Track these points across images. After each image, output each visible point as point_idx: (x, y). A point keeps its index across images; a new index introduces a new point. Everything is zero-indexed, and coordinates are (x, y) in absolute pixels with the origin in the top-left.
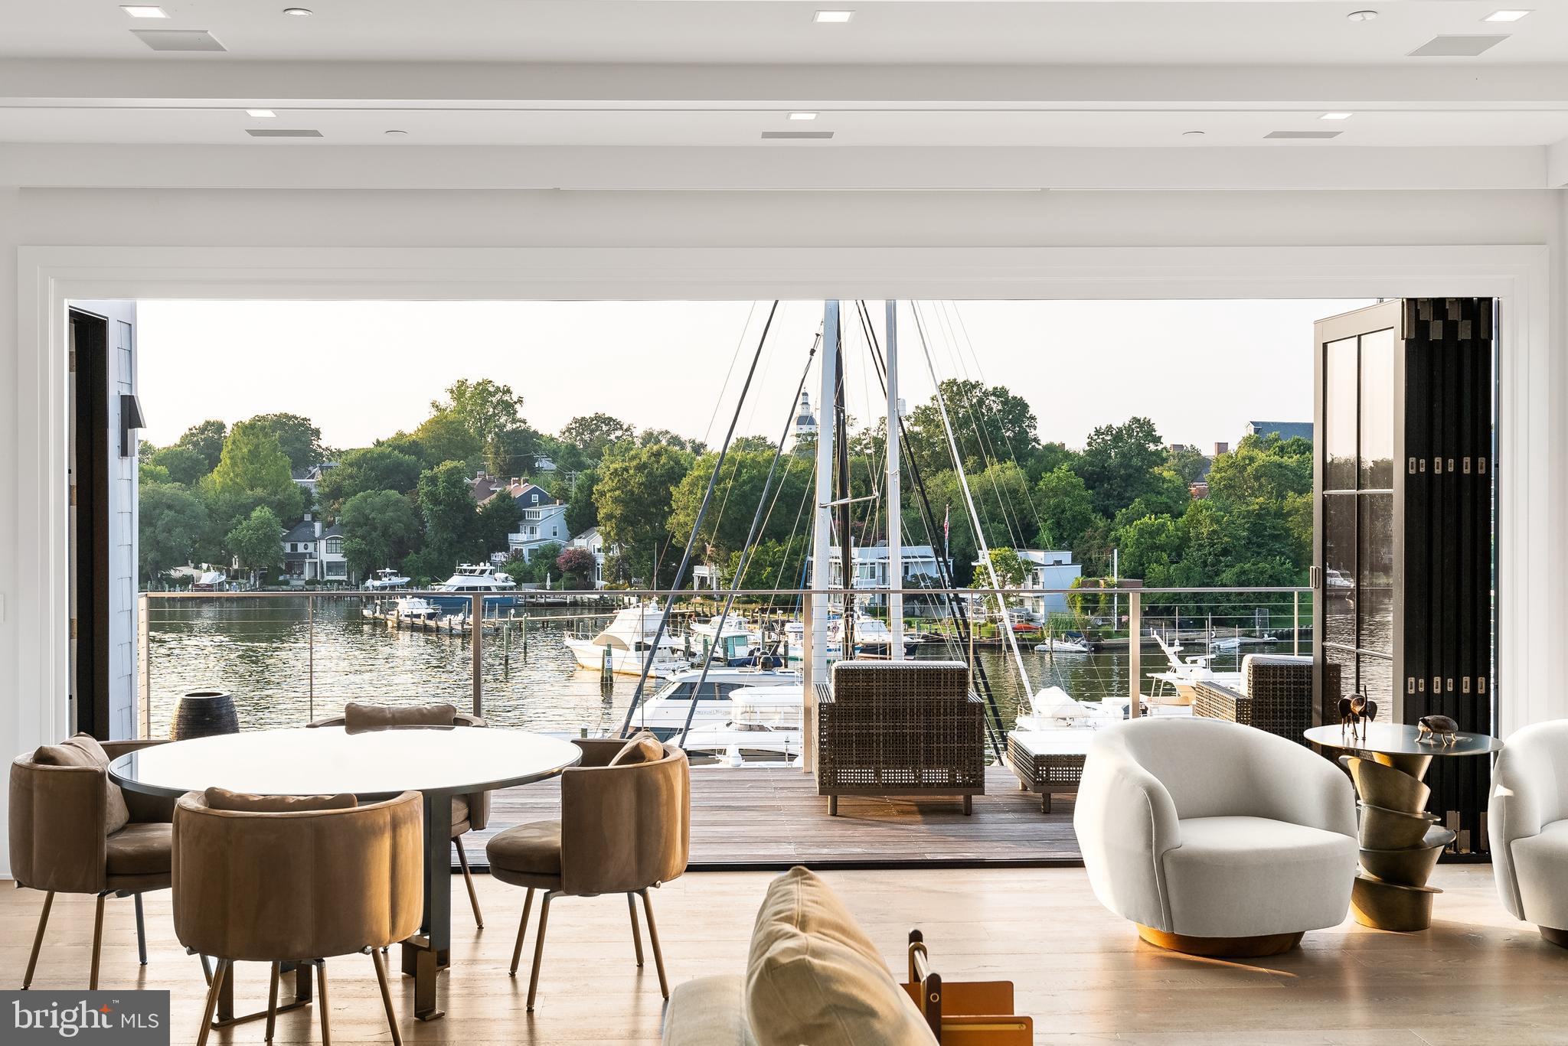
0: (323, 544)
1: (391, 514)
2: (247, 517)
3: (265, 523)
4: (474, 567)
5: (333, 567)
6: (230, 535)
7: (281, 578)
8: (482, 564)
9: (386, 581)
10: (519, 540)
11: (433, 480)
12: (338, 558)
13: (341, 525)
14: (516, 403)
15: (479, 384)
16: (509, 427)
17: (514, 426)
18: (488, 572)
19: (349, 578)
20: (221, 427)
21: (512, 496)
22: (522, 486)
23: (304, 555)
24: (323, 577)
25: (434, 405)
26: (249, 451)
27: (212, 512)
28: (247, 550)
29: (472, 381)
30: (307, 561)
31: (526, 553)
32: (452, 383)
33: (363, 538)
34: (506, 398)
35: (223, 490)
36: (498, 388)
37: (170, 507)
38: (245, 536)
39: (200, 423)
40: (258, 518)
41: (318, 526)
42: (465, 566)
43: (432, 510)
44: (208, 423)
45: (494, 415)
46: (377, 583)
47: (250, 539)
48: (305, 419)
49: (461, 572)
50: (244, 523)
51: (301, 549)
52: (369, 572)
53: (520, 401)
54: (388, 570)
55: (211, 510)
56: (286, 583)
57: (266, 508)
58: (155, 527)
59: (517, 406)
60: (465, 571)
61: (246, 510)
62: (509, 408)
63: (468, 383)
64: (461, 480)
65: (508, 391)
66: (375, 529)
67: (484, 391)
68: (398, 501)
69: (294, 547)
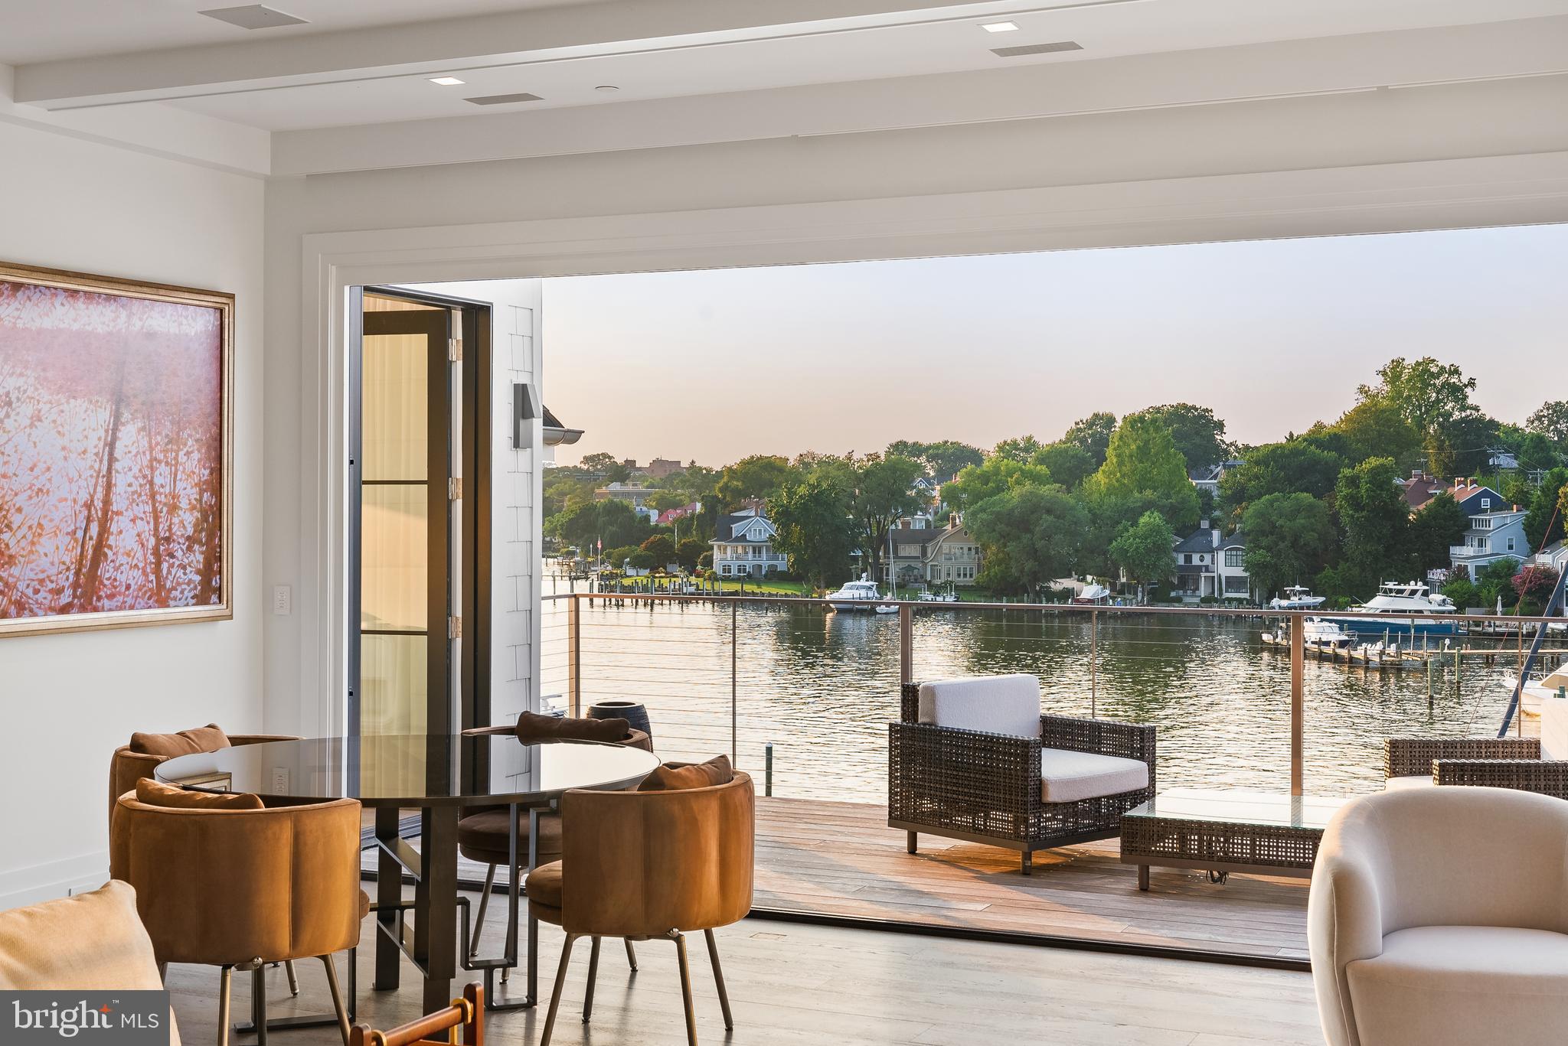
0: (1221, 555)
1: (1302, 521)
2: (1135, 524)
3: (1155, 531)
4: (1402, 587)
5: (1233, 583)
6: (1114, 543)
7: (1173, 594)
8: (1412, 583)
9: (1295, 600)
10: (1464, 554)
11: (1353, 481)
12: (1238, 572)
13: (1243, 533)
14: (1466, 386)
15: (1418, 364)
16: (1457, 415)
17: (1463, 415)
18: (1420, 593)
19: (1252, 595)
20: (1110, 421)
21: (1455, 500)
22: (1469, 489)
23: (1199, 568)
24: (1221, 594)
25: (1362, 390)
26: (1138, 448)
27: (1095, 518)
28: (1134, 561)
29: (1410, 361)
30: (1203, 575)
31: (1471, 570)
32: (1386, 362)
33: (1269, 549)
34: (1454, 380)
35: (1109, 493)
36: (1443, 368)
37: (1049, 511)
38: (1131, 545)
39: (1087, 416)
40: (1146, 524)
41: (1216, 534)
42: (1391, 585)
43: (1352, 516)
44: (1096, 415)
45: (1438, 401)
46: (1285, 603)
47: (1137, 548)
48: (1207, 410)
49: (1387, 592)
50: (1131, 530)
51: (1196, 560)
52: (1276, 590)
53: (1472, 383)
54: (1297, 588)
55: (1094, 515)
56: (1178, 600)
57: (1156, 514)
58: (1031, 532)
59: (1468, 390)
60: (1391, 590)
61: (1134, 515)
62: (1457, 392)
63: (1406, 363)
64: (1390, 479)
65: (1456, 372)
66: (1283, 538)
67: (1424, 372)
68: (1311, 507)
69: (1188, 559)
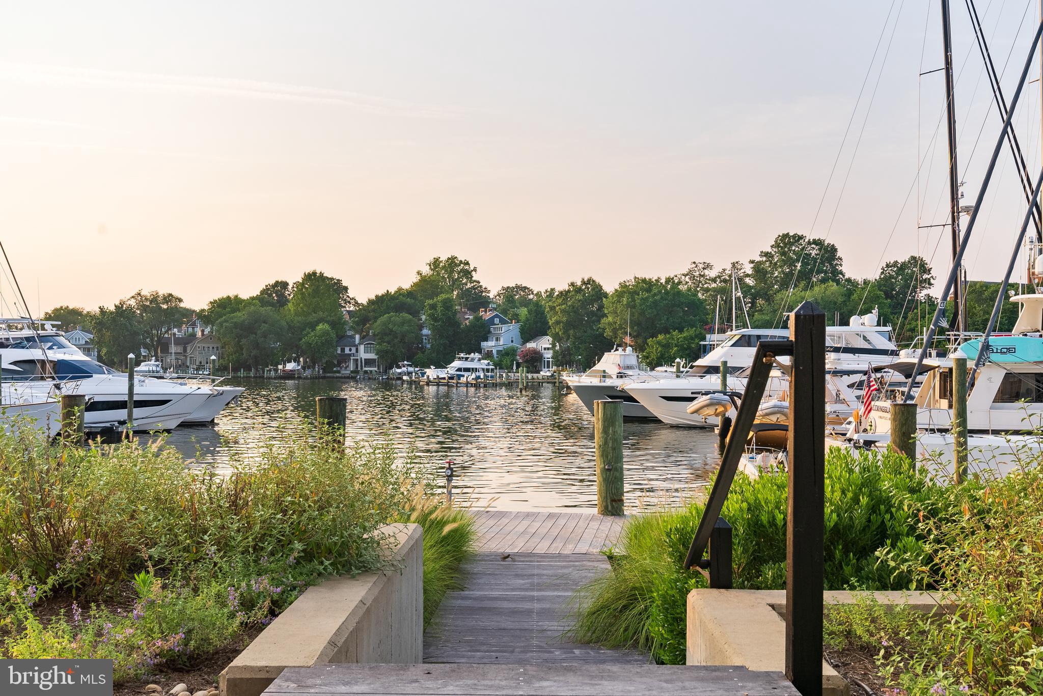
0: (362, 348)
1: (407, 328)
2: (313, 329)
3: (325, 333)
4: (468, 356)
5: (368, 362)
6: (303, 340)
7: (335, 369)
8: (472, 354)
9: (404, 369)
10: (488, 345)
11: (433, 307)
12: (372, 356)
13: (374, 335)
14: (472, 271)
15: (449, 259)
16: (469, 286)
17: (472, 285)
18: (477, 359)
19: (378, 369)
20: (284, 285)
21: (483, 318)
22: (488, 314)
23: (350, 355)
24: (362, 368)
25: (419, 273)
26: (313, 290)
27: (290, 327)
28: (315, 350)
29: (444, 258)
30: (352, 358)
31: (494, 352)
32: (431, 259)
33: (389, 343)
34: (467, 267)
35: (297, 314)
36: (461, 262)
37: (265, 322)
38: (313, 340)
39: (272, 282)
40: (321, 329)
41: (357, 337)
42: (462, 355)
43: (434, 325)
44: (277, 282)
45: (459, 278)
46: (399, 371)
47: (316, 343)
48: (338, 280)
49: (460, 359)
50: (312, 334)
51: (347, 351)
52: (395, 363)
53: (475, 270)
54: (406, 362)
55: (289, 326)
56: (339, 372)
57: (325, 324)
58: (256, 334)
59: (473, 273)
60: (463, 358)
61: (313, 326)
62: (467, 274)
63: (440, 260)
64: (451, 306)
65: (467, 263)
66: (396, 337)
67: (452, 262)
68: (410, 321)
69: (343, 350)
